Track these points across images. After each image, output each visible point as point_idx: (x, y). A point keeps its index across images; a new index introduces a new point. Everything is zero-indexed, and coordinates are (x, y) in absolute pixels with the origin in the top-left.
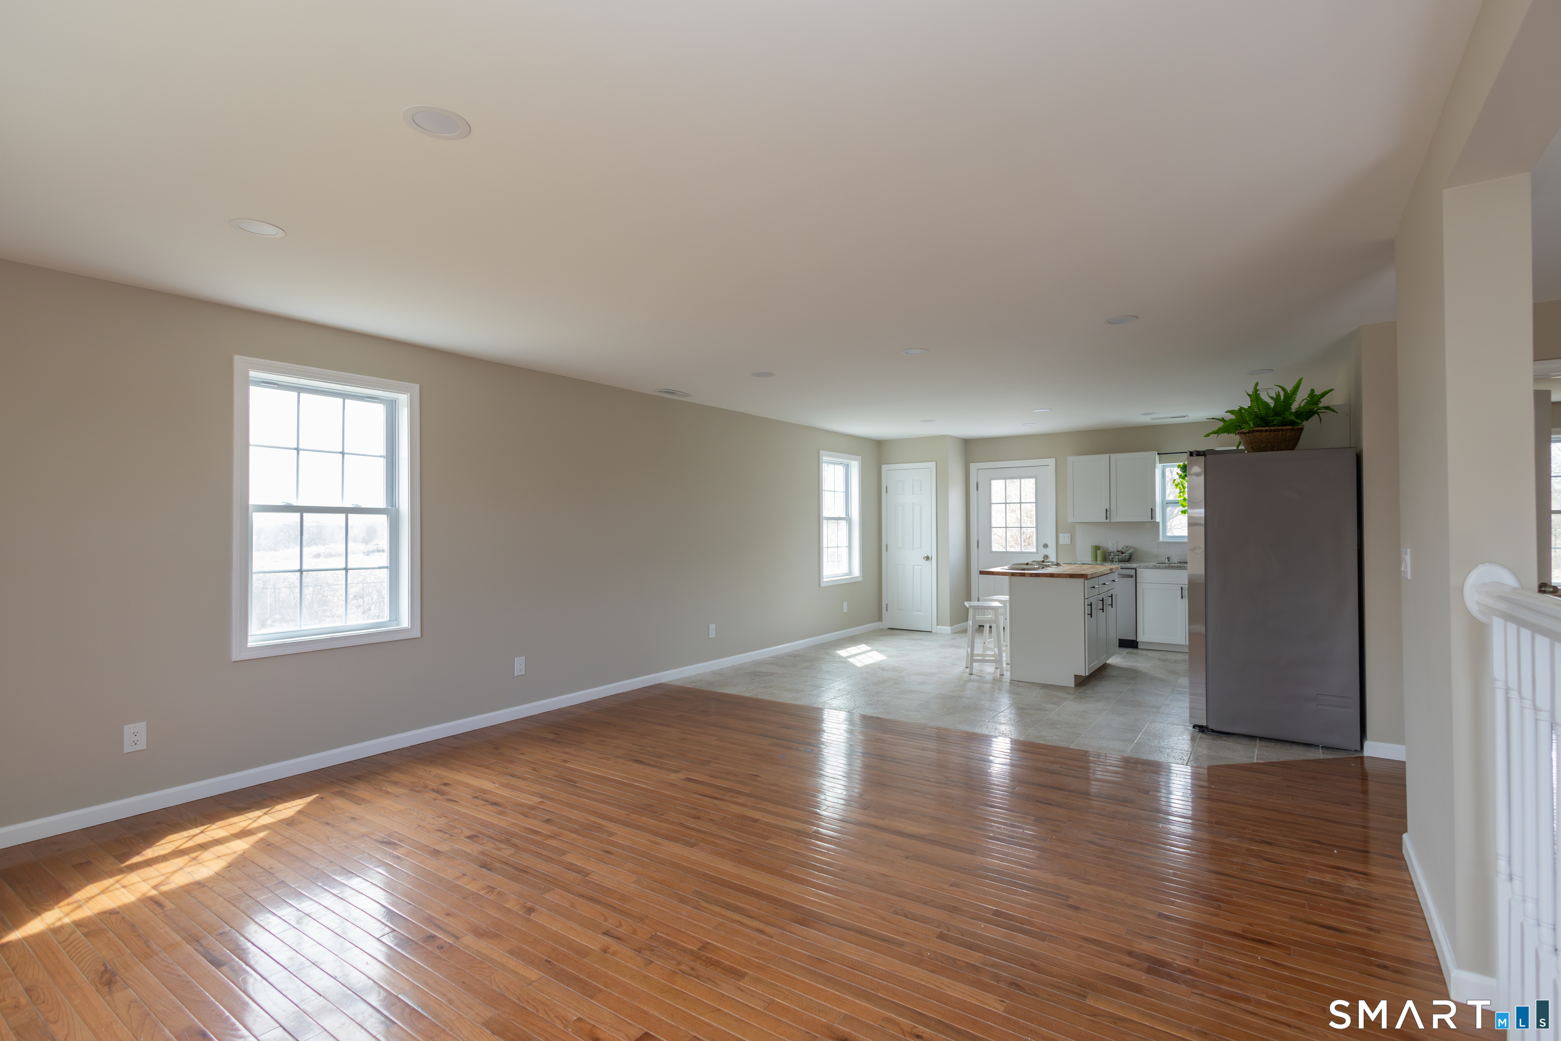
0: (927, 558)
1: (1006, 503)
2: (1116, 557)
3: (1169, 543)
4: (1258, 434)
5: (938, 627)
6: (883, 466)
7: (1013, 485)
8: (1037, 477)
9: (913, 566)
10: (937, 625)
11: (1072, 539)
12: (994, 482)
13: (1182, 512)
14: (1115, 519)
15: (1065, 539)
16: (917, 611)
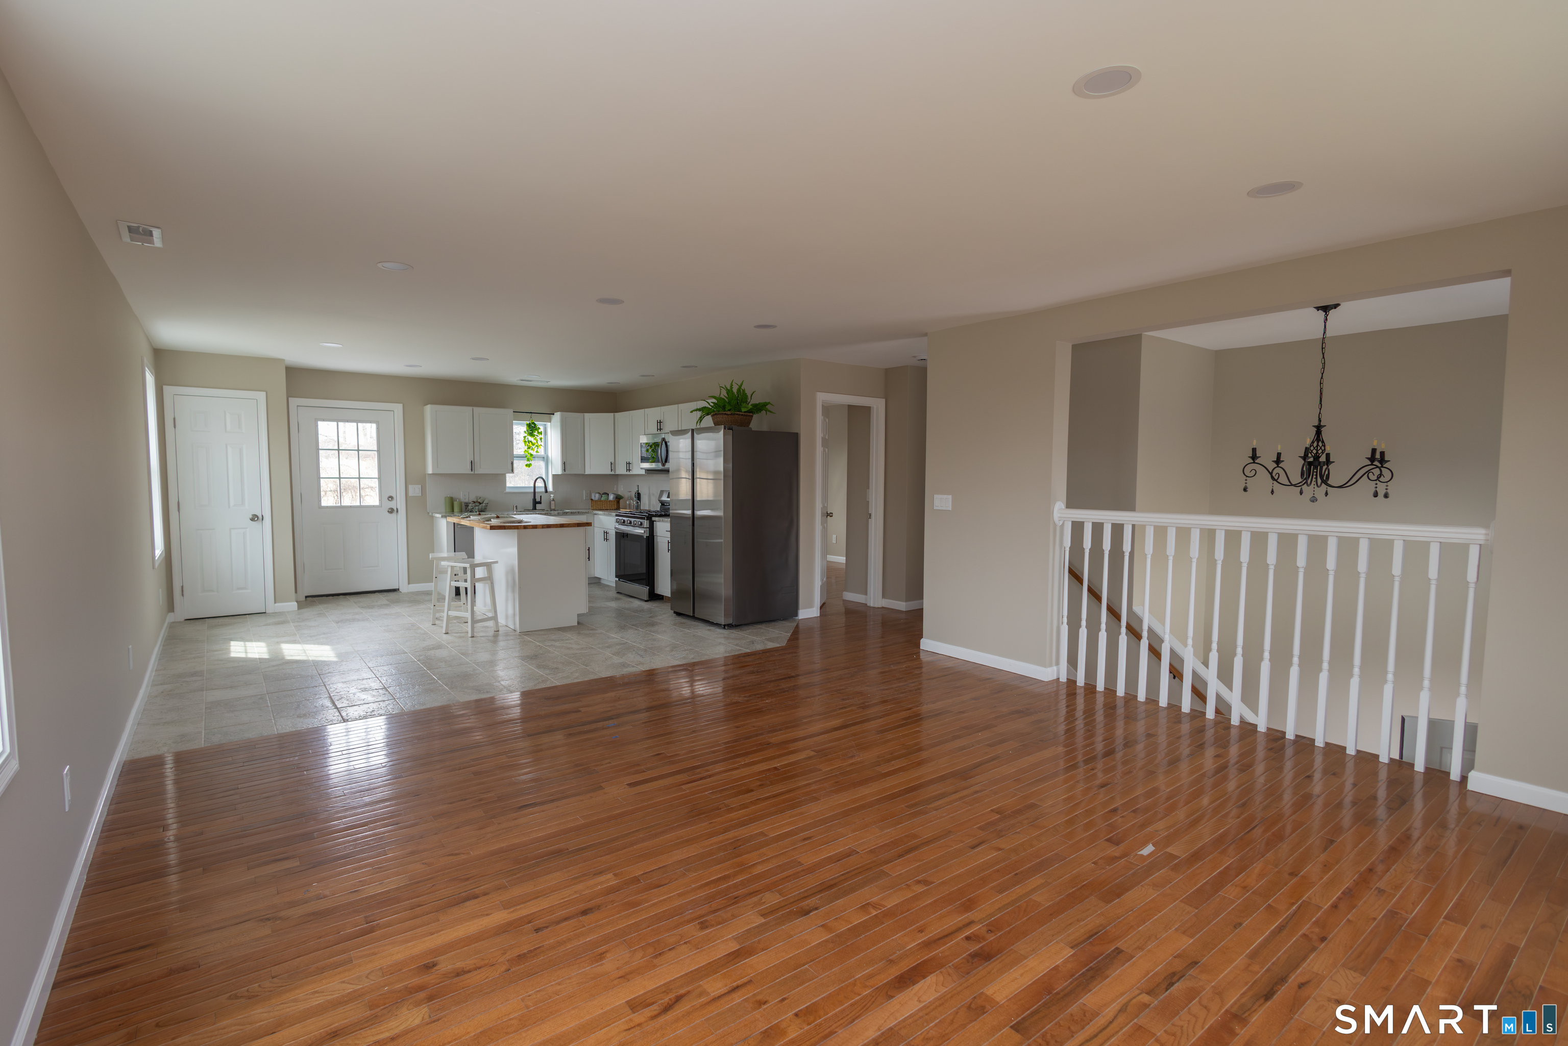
0: (254, 518)
1: (339, 450)
2: (477, 508)
3: (514, 493)
4: (736, 416)
5: (276, 604)
6: (165, 387)
7: (348, 429)
8: (378, 422)
9: (230, 529)
10: (275, 603)
11: (423, 490)
12: (321, 424)
13: (527, 465)
14: (479, 471)
15: (415, 490)
16: (239, 589)
